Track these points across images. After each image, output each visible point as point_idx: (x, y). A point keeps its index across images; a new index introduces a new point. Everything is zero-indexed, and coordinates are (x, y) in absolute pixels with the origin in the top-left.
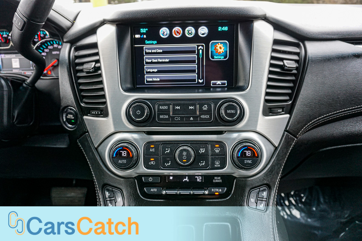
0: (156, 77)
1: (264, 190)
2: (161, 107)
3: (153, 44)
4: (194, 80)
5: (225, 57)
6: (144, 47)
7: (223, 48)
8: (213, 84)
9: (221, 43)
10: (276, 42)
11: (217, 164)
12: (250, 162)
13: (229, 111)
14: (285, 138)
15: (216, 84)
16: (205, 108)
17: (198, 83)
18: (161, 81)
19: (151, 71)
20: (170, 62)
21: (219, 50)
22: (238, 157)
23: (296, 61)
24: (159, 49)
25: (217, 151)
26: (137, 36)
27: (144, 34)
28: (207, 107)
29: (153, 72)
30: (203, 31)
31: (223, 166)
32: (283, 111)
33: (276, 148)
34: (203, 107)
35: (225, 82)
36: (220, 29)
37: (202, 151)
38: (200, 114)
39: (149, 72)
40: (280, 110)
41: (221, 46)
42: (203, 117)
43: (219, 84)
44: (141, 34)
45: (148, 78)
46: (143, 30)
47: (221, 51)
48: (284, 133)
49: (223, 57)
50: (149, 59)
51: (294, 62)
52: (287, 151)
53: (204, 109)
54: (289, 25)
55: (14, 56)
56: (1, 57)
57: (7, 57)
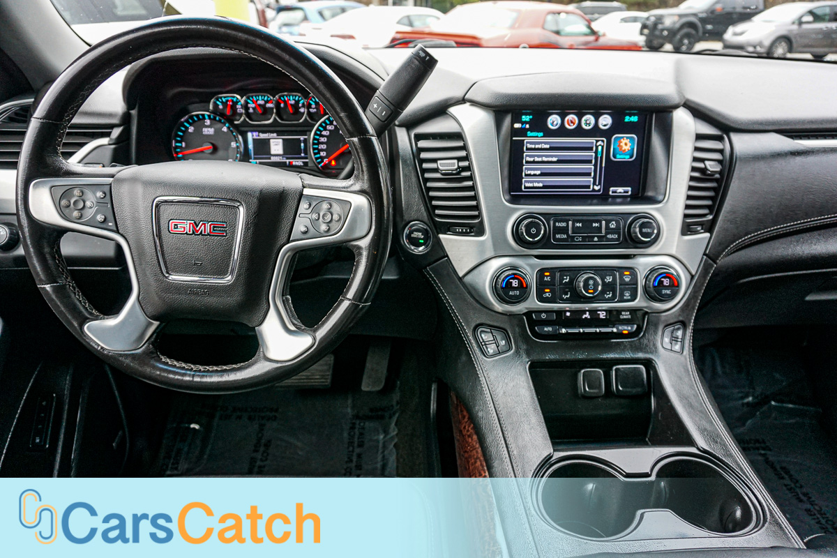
0: (538, 182)
1: (678, 329)
2: (557, 224)
3: (537, 137)
4: (588, 187)
5: (631, 157)
6: (525, 141)
7: (629, 144)
9: (627, 138)
10: (700, 137)
11: (627, 295)
12: (668, 292)
13: (644, 230)
14: (704, 264)
15: (617, 192)
16: (613, 225)
17: (594, 190)
18: (544, 187)
19: (532, 173)
20: (559, 162)
21: (625, 148)
22: (654, 287)
23: (720, 162)
24: (545, 143)
25: (627, 280)
26: (517, 126)
27: (526, 123)
28: (615, 225)
29: (535, 175)
30: (606, 121)
31: (633, 298)
32: (702, 229)
33: (692, 277)
34: (610, 225)
35: (629, 190)
36: (627, 119)
37: (609, 279)
38: (607, 233)
39: (530, 175)
40: (699, 228)
41: (627, 141)
42: (609, 236)
43: (620, 193)
44: (523, 123)
45: (527, 183)
46: (526, 118)
47: (627, 148)
48: (702, 258)
49: (628, 157)
50: (530, 156)
51: (717, 163)
52: (705, 280)
54: (711, 110)
55: (275, 135)
56: (253, 136)
57: (263, 136)
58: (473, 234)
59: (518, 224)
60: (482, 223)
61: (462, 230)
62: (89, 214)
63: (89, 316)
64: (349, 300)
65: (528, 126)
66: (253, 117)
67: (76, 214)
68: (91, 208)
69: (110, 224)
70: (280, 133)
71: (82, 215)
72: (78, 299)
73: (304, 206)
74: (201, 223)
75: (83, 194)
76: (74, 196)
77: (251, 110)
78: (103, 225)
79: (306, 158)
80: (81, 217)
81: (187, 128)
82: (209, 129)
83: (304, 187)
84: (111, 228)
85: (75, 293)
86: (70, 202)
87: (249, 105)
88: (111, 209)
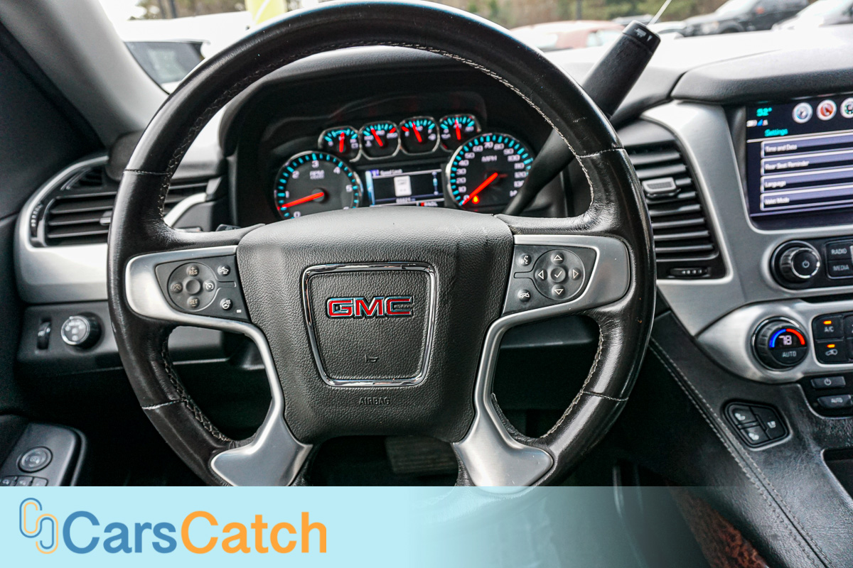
0: (783, 196)
2: (832, 252)
3: (779, 136)
6: (763, 144)
18: (792, 203)
19: (774, 185)
20: (811, 167)
24: (791, 143)
26: (751, 123)
27: (763, 118)
29: (778, 188)
39: (771, 189)
44: (759, 119)
45: (767, 199)
46: (763, 112)
50: (770, 163)
55: (400, 171)
56: (372, 175)
57: (385, 174)
58: (707, 276)
59: (777, 257)
60: (720, 259)
61: (691, 271)
62: (209, 299)
63: (215, 445)
64: (599, 394)
65: (766, 123)
66: (372, 152)
67: (190, 301)
68: (211, 290)
69: (239, 311)
70: (406, 169)
71: (199, 302)
72: (199, 422)
73: (520, 261)
74: (374, 299)
75: (198, 272)
76: (186, 276)
77: (369, 144)
78: (229, 313)
79: (442, 197)
80: (198, 305)
81: (290, 174)
82: (318, 172)
83: (513, 233)
84: (239, 317)
85: (193, 413)
86: (181, 285)
87: (366, 138)
88: (238, 289)
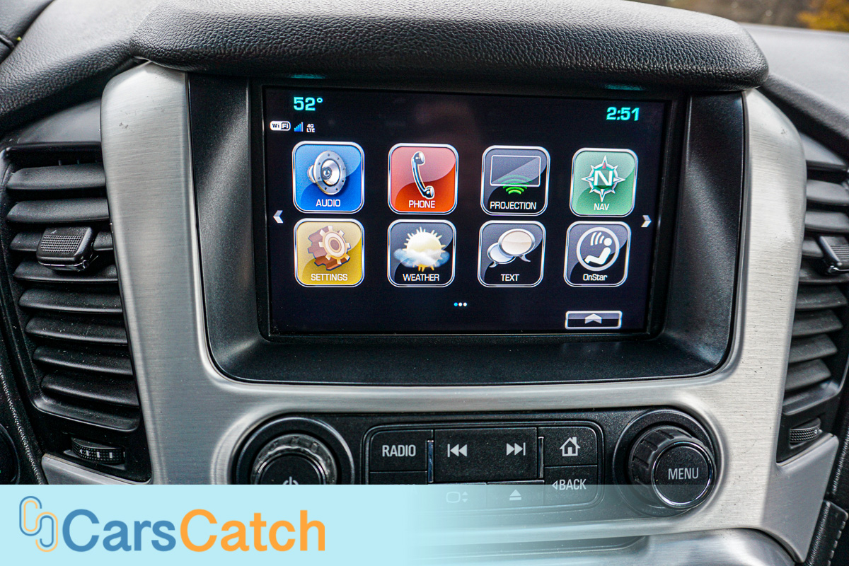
2: (385, 450)
8: (572, 323)
13: (674, 474)
14: (826, 522)
15: (584, 320)
16: (570, 448)
26: (278, 126)
27: (305, 117)
28: (577, 447)
32: (820, 428)
34: (563, 448)
35: (618, 314)
42: (560, 486)
43: (593, 323)
44: (296, 118)
46: (304, 104)
48: (823, 508)
53: (566, 452)
60: (140, 433)
61: (93, 452)
65: (311, 129)
